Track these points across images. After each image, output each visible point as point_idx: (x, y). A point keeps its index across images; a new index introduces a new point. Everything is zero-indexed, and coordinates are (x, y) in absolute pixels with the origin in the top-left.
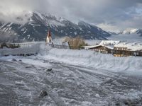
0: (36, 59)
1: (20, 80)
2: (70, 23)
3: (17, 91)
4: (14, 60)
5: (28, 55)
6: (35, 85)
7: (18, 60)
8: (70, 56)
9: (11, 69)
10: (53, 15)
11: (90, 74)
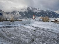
0: (29, 26)
1: (23, 34)
2: (43, 11)
3: (22, 38)
4: (20, 26)
5: (26, 24)
6: (29, 36)
7: (22, 26)
8: (43, 25)
9: (19, 30)
10: (35, 8)
11: (52, 32)
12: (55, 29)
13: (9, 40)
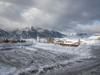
1: (23, 56)
3: (22, 61)
11: (52, 53)
12: (55, 50)
13: (8, 64)
